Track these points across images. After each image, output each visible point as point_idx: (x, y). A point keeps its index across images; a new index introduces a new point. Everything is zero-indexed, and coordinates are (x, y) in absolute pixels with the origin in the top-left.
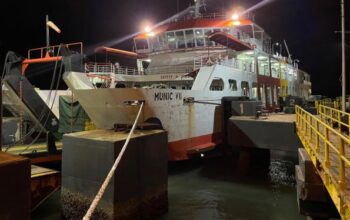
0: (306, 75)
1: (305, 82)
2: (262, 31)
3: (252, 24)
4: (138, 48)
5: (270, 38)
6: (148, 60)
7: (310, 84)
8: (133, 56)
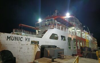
0: (95, 39)
1: (95, 42)
2: (78, 21)
3: (74, 17)
4: (37, 26)
5: (81, 24)
6: (40, 30)
7: (97, 42)
8: (34, 28)
